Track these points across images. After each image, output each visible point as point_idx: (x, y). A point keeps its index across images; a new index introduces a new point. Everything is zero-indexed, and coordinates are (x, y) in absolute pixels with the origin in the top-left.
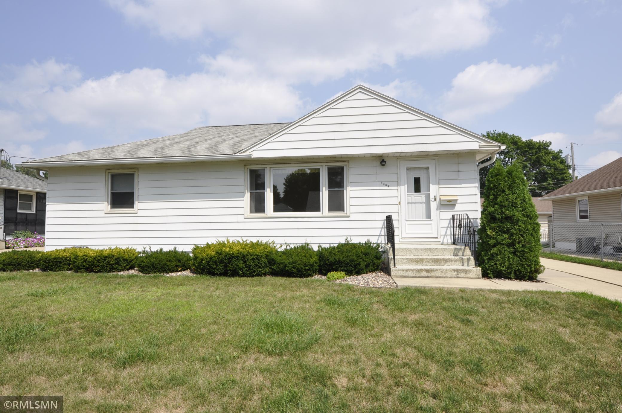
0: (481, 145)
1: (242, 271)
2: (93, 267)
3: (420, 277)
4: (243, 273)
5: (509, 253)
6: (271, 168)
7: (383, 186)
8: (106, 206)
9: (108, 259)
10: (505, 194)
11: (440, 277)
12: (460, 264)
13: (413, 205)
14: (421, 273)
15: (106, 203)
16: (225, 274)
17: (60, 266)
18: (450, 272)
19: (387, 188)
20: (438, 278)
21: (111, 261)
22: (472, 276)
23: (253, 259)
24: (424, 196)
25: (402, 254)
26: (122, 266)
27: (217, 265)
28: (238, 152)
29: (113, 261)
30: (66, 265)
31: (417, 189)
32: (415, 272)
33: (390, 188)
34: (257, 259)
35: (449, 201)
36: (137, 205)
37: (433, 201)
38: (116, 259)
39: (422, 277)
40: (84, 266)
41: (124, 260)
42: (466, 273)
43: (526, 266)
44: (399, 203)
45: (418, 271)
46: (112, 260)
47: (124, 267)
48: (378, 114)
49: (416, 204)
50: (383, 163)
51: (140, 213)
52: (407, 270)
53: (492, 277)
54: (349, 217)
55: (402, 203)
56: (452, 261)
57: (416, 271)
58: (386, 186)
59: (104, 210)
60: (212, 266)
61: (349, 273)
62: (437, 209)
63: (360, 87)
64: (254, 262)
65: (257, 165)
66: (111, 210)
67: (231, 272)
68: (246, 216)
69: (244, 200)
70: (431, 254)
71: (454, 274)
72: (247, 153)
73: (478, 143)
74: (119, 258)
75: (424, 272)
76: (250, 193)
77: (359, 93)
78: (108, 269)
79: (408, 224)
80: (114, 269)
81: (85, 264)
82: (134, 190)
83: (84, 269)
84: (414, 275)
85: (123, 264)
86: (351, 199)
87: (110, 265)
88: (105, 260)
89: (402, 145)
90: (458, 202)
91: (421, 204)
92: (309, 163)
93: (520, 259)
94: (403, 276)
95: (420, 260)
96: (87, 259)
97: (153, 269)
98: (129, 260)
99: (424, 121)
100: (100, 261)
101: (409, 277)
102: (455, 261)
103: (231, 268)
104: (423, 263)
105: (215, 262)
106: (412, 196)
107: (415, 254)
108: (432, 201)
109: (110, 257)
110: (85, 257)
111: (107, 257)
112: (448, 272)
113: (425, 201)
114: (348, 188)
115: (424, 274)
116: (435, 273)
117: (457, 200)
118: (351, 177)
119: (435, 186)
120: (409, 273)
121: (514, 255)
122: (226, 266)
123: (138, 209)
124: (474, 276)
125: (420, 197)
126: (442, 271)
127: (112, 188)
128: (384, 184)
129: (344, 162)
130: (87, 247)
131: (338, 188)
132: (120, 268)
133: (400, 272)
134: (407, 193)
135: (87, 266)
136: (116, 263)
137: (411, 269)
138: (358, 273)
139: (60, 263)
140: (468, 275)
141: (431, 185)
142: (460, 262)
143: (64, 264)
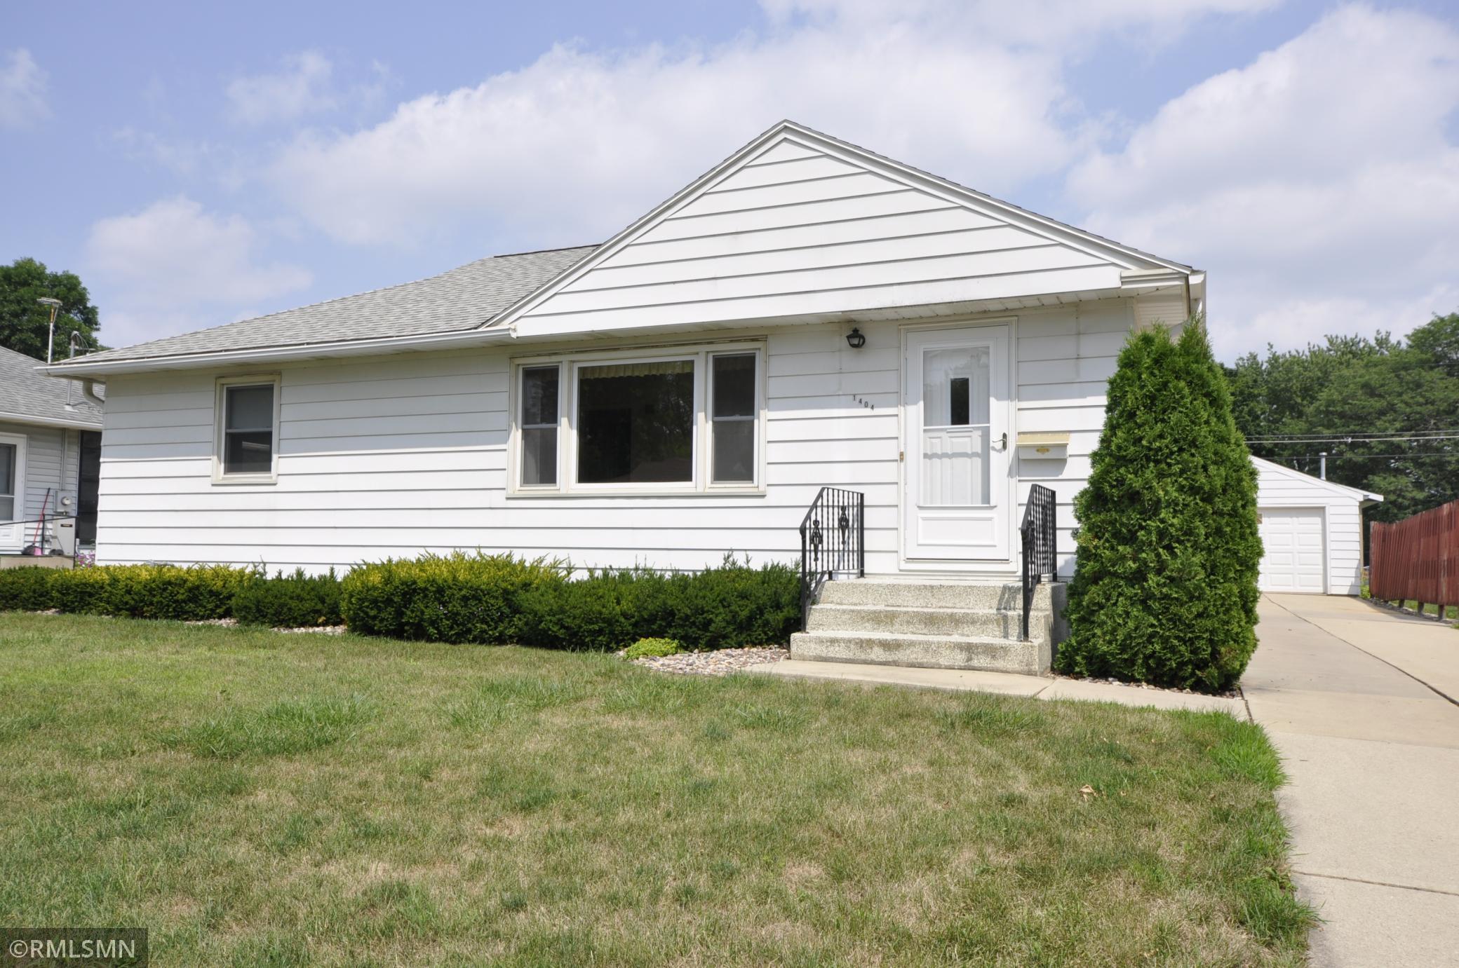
0: (1126, 273)
1: (437, 629)
2: (144, 606)
3: (865, 662)
4: (440, 632)
5: (1128, 602)
6: (573, 362)
7: (857, 407)
8: (213, 466)
9: (170, 588)
10: (1136, 423)
11: (921, 666)
12: (998, 631)
13: (946, 460)
14: (869, 651)
15: (215, 458)
16: (398, 633)
17: (89, 604)
18: (948, 652)
19: (868, 411)
20: (915, 667)
21: (178, 593)
22: (1010, 666)
23: (465, 599)
24: (977, 435)
25: (855, 600)
26: (205, 607)
27: (380, 610)
28: (483, 324)
29: (183, 594)
30: (101, 601)
31: (960, 414)
32: (852, 646)
33: (877, 411)
34: (475, 597)
35: (1042, 449)
36: (278, 463)
37: (999, 451)
38: (190, 590)
39: (872, 663)
40: (127, 603)
41: (212, 593)
42: (993, 657)
43: (1176, 642)
44: (902, 454)
45: (861, 646)
46: (182, 591)
47: (211, 610)
48: (831, 200)
49: (954, 459)
50: (855, 341)
51: (284, 484)
52: (833, 641)
53: (1086, 674)
54: (763, 496)
55: (909, 457)
56: (973, 622)
57: (857, 643)
58: (866, 406)
59: (209, 476)
60: (369, 610)
61: (689, 643)
62: (1010, 474)
63: (786, 127)
64: (466, 606)
65: (539, 355)
66: (226, 476)
67: (411, 628)
68: (510, 493)
69: (505, 450)
70: (934, 601)
71: (960, 658)
72: (505, 325)
73: (1118, 270)
74: (197, 587)
75: (876, 649)
76: (524, 430)
77: (784, 144)
78: (171, 612)
79: (925, 519)
80: (186, 612)
81: (127, 598)
82: (271, 426)
83: (127, 610)
84: (850, 655)
85: (208, 602)
86: (770, 444)
87: (176, 601)
88: (165, 590)
89: (895, 287)
90: (1070, 451)
91: (968, 460)
92: (665, 346)
93: (1159, 620)
94: (820, 657)
95: (886, 616)
96: (132, 587)
97: (258, 615)
98: (225, 593)
99: (961, 211)
100: (155, 593)
101: (836, 662)
102: (985, 623)
103: (411, 618)
104: (892, 625)
105: (375, 602)
106: (943, 434)
107: (891, 602)
108: (994, 449)
109: (176, 584)
110: (129, 582)
111: (170, 583)
112: (942, 650)
113: (980, 451)
114: (761, 412)
115: (877, 653)
116: (908, 652)
117: (1064, 446)
118: (772, 382)
119: (1005, 403)
120: (837, 649)
121: (1143, 610)
122: (400, 614)
123: (279, 475)
124: (1016, 667)
125: (965, 438)
126: (927, 647)
127: (229, 424)
128: (860, 402)
129: (753, 340)
130: (173, 566)
131: (741, 415)
132: (201, 611)
133: (813, 646)
134: (922, 427)
135: (132, 602)
136: (190, 600)
137: (843, 640)
138: (713, 645)
139: (91, 595)
140: (1000, 664)
141: (992, 400)
142: (999, 625)
143: (97, 599)
